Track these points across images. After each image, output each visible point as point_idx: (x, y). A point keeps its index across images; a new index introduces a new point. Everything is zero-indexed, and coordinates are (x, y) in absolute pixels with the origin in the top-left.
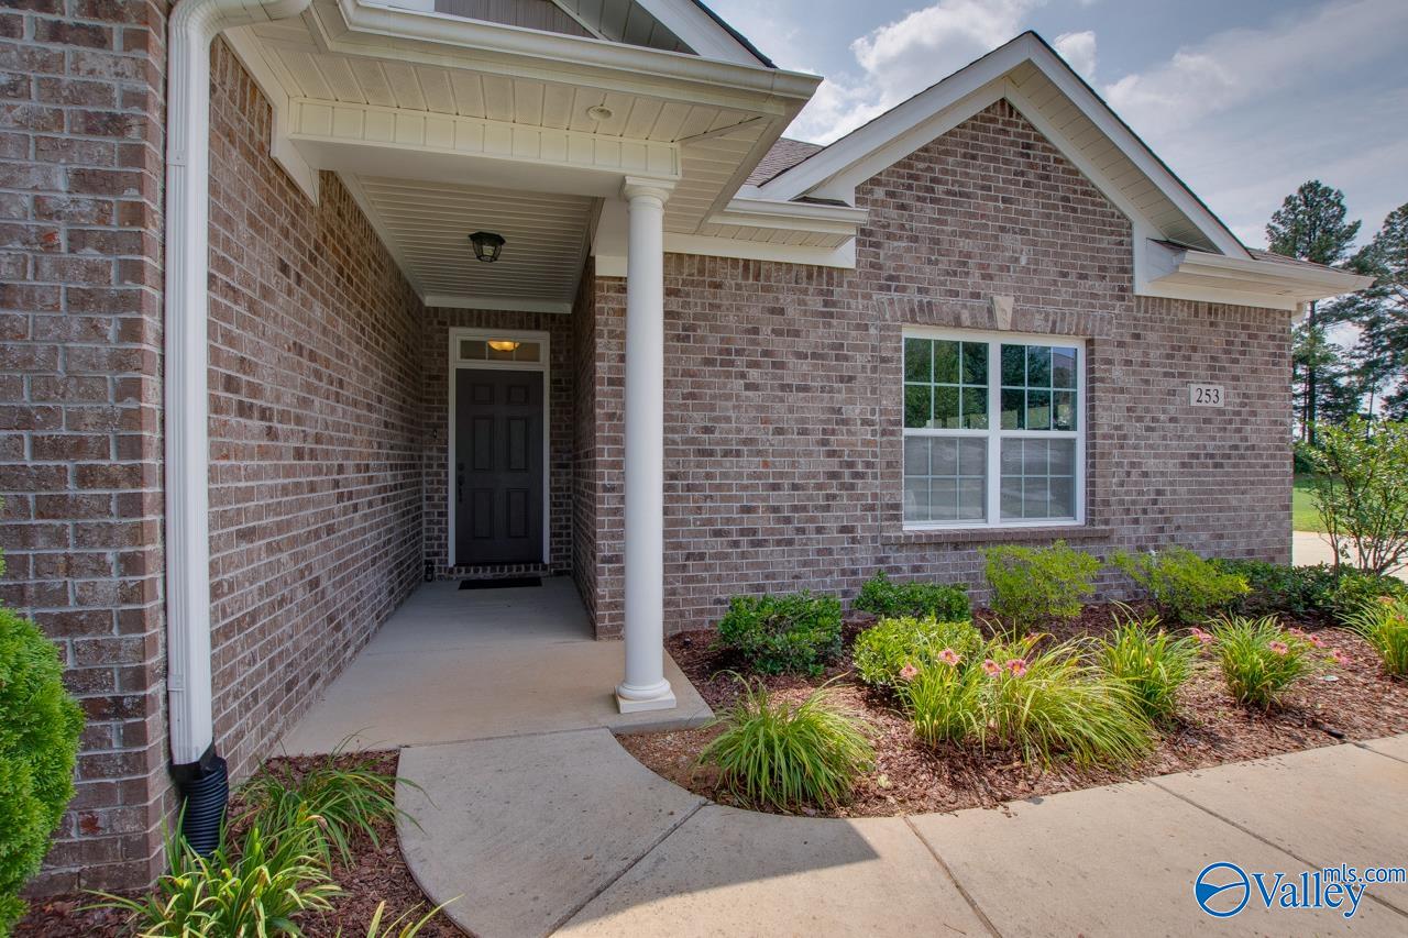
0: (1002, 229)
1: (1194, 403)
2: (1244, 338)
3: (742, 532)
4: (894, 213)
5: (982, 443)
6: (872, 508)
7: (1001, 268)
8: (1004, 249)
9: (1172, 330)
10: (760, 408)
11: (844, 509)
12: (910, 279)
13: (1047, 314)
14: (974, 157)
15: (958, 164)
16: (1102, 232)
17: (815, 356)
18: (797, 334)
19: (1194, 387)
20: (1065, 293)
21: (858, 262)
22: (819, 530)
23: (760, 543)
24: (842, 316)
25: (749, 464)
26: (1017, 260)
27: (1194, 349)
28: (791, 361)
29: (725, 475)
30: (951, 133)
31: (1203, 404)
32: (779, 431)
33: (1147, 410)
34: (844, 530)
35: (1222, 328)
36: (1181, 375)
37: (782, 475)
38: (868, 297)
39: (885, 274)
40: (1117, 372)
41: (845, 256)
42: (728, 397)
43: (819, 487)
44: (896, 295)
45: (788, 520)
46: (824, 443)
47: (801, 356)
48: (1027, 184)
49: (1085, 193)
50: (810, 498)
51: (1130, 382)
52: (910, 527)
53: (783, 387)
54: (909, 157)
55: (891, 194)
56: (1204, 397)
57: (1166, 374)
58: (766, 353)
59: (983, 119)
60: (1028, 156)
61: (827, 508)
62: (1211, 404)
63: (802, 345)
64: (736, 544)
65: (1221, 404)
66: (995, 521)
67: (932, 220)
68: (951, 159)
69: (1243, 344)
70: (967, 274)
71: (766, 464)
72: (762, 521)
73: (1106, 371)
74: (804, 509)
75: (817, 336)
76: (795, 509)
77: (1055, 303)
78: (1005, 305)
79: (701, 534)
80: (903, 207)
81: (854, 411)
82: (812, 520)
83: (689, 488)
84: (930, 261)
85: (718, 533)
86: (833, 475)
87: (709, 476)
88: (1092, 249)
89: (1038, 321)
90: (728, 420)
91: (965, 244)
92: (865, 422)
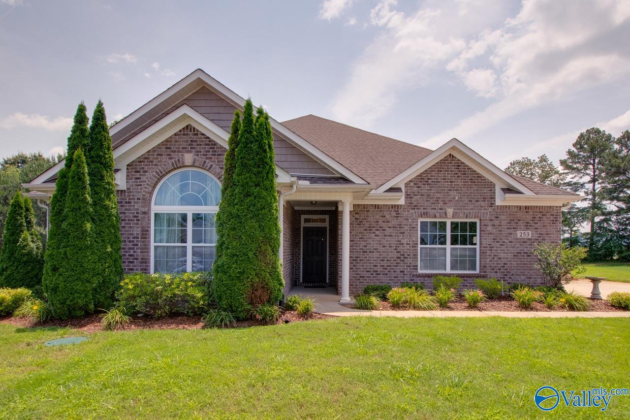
0: (450, 190)
1: (518, 237)
2: (540, 215)
3: (374, 271)
4: (416, 189)
5: (445, 249)
6: (409, 266)
7: (449, 201)
8: (450, 196)
9: (510, 215)
10: (378, 241)
11: (402, 266)
12: (421, 206)
13: (465, 213)
14: (441, 171)
15: (436, 174)
16: (484, 188)
17: (393, 227)
18: (389, 222)
19: (518, 232)
20: (471, 206)
21: (405, 203)
22: (394, 272)
23: (379, 274)
24: (401, 217)
25: (376, 255)
26: (455, 198)
27: (519, 220)
28: (387, 229)
29: (370, 257)
30: (434, 165)
31: (523, 237)
32: (384, 247)
33: (501, 239)
34: (401, 272)
35: (531, 213)
36: (513, 228)
37: (384, 257)
38: (408, 211)
39: (413, 205)
40: (489, 228)
41: (402, 201)
42: (370, 238)
43: (394, 260)
44: (416, 210)
45: (386, 269)
46: (396, 249)
47: (389, 227)
48: (458, 177)
49: (478, 177)
50: (392, 263)
51: (494, 231)
52: (420, 271)
53: (385, 236)
54: (421, 174)
55: (415, 184)
56: (523, 235)
57: (508, 228)
58: (380, 227)
59: (444, 160)
60: (459, 168)
61: (397, 266)
62: (526, 237)
63: (390, 225)
64: (372, 274)
65: (530, 237)
66: (448, 271)
67: (427, 190)
68: (433, 173)
69: (539, 218)
70: (438, 203)
71: (380, 255)
72: (379, 269)
73: (485, 228)
74: (391, 266)
75: (395, 222)
76: (388, 266)
77: (467, 209)
78: (450, 211)
79: (364, 271)
80: (419, 187)
81: (404, 241)
82: (393, 269)
83: (361, 260)
84: (427, 201)
85: (368, 271)
86: (398, 258)
87: (365, 257)
88: (481, 193)
89: (461, 215)
90: (370, 244)
91: (438, 195)
92: (407, 244)
